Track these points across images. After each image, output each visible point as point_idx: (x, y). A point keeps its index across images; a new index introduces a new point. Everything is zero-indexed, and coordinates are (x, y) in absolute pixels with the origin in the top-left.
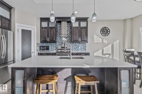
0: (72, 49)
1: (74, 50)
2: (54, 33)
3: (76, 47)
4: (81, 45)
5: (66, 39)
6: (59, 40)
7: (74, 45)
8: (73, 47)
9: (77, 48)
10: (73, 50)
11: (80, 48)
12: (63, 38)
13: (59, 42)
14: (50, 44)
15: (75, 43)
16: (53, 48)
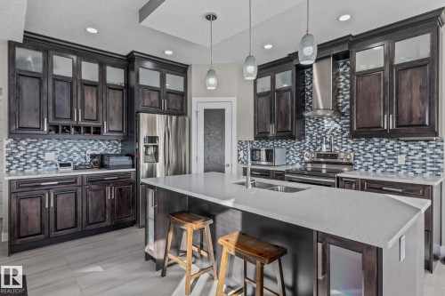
0: (365, 164)
1: (372, 168)
2: (287, 107)
3: (384, 154)
4: (412, 146)
5: (336, 125)
6: (311, 128)
7: (370, 146)
8: (368, 155)
9: (390, 162)
10: (367, 168)
11: (401, 159)
12: (326, 121)
13: (311, 136)
14: (284, 143)
15: (376, 140)
16: (291, 157)
